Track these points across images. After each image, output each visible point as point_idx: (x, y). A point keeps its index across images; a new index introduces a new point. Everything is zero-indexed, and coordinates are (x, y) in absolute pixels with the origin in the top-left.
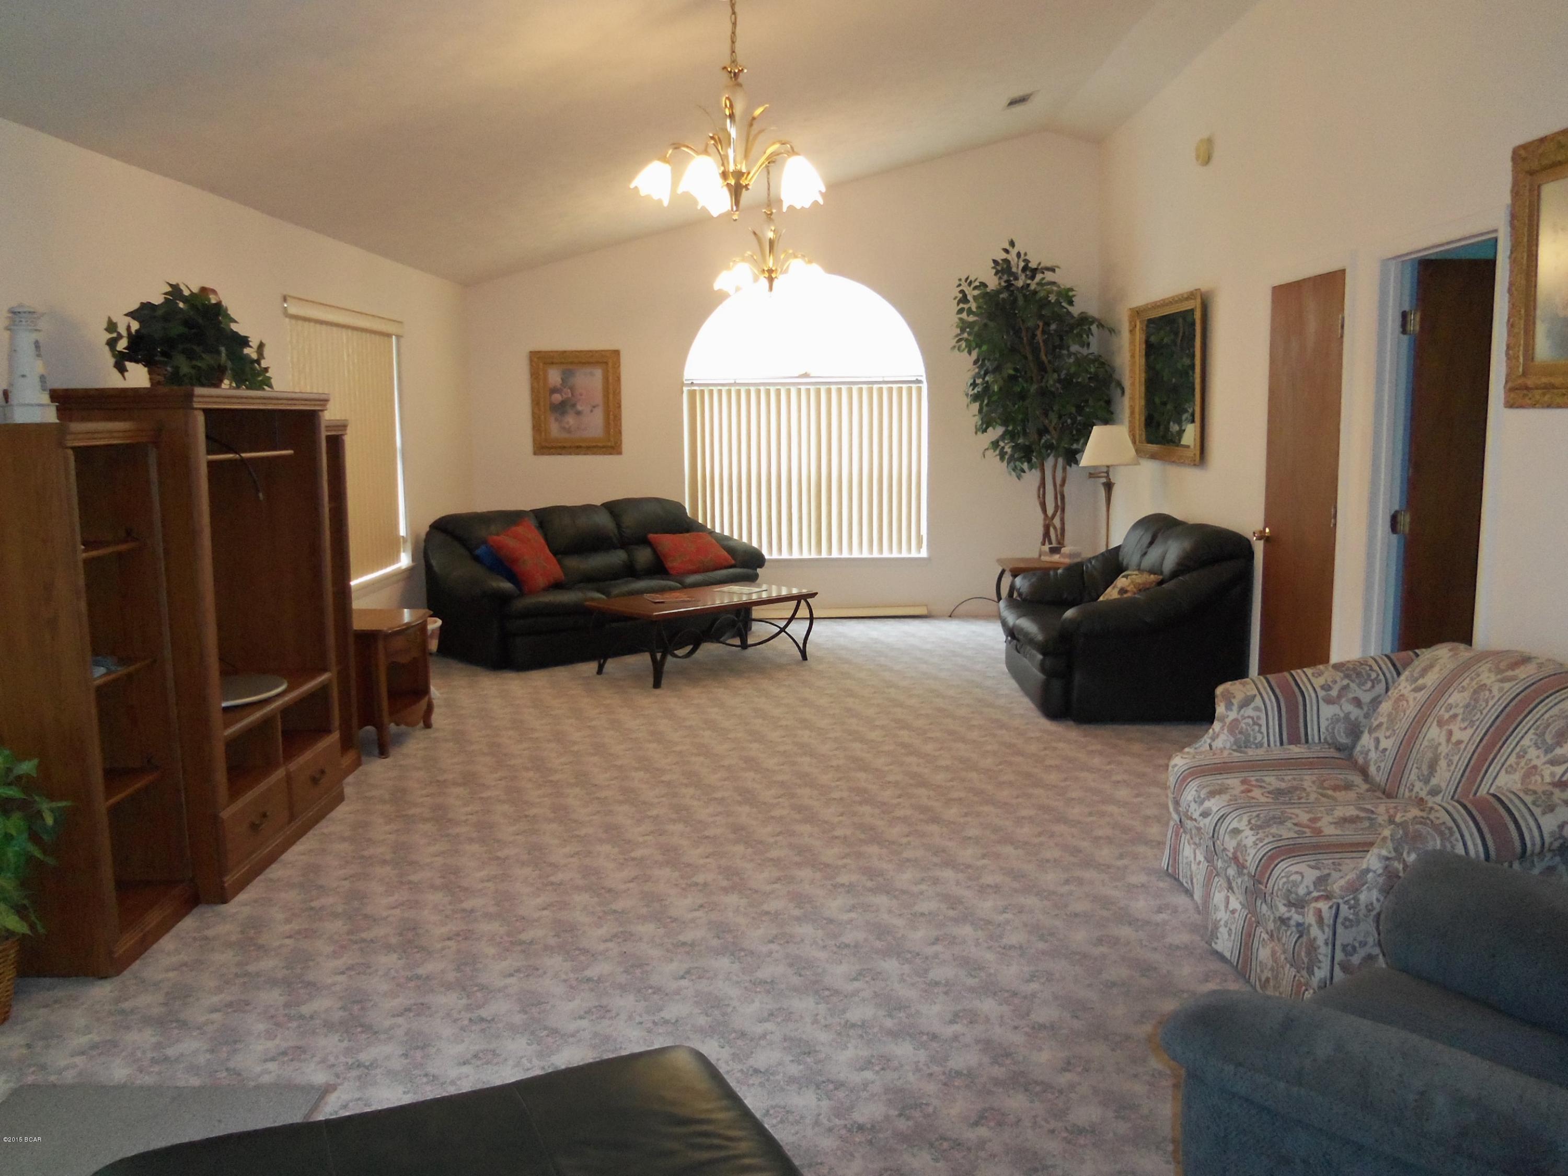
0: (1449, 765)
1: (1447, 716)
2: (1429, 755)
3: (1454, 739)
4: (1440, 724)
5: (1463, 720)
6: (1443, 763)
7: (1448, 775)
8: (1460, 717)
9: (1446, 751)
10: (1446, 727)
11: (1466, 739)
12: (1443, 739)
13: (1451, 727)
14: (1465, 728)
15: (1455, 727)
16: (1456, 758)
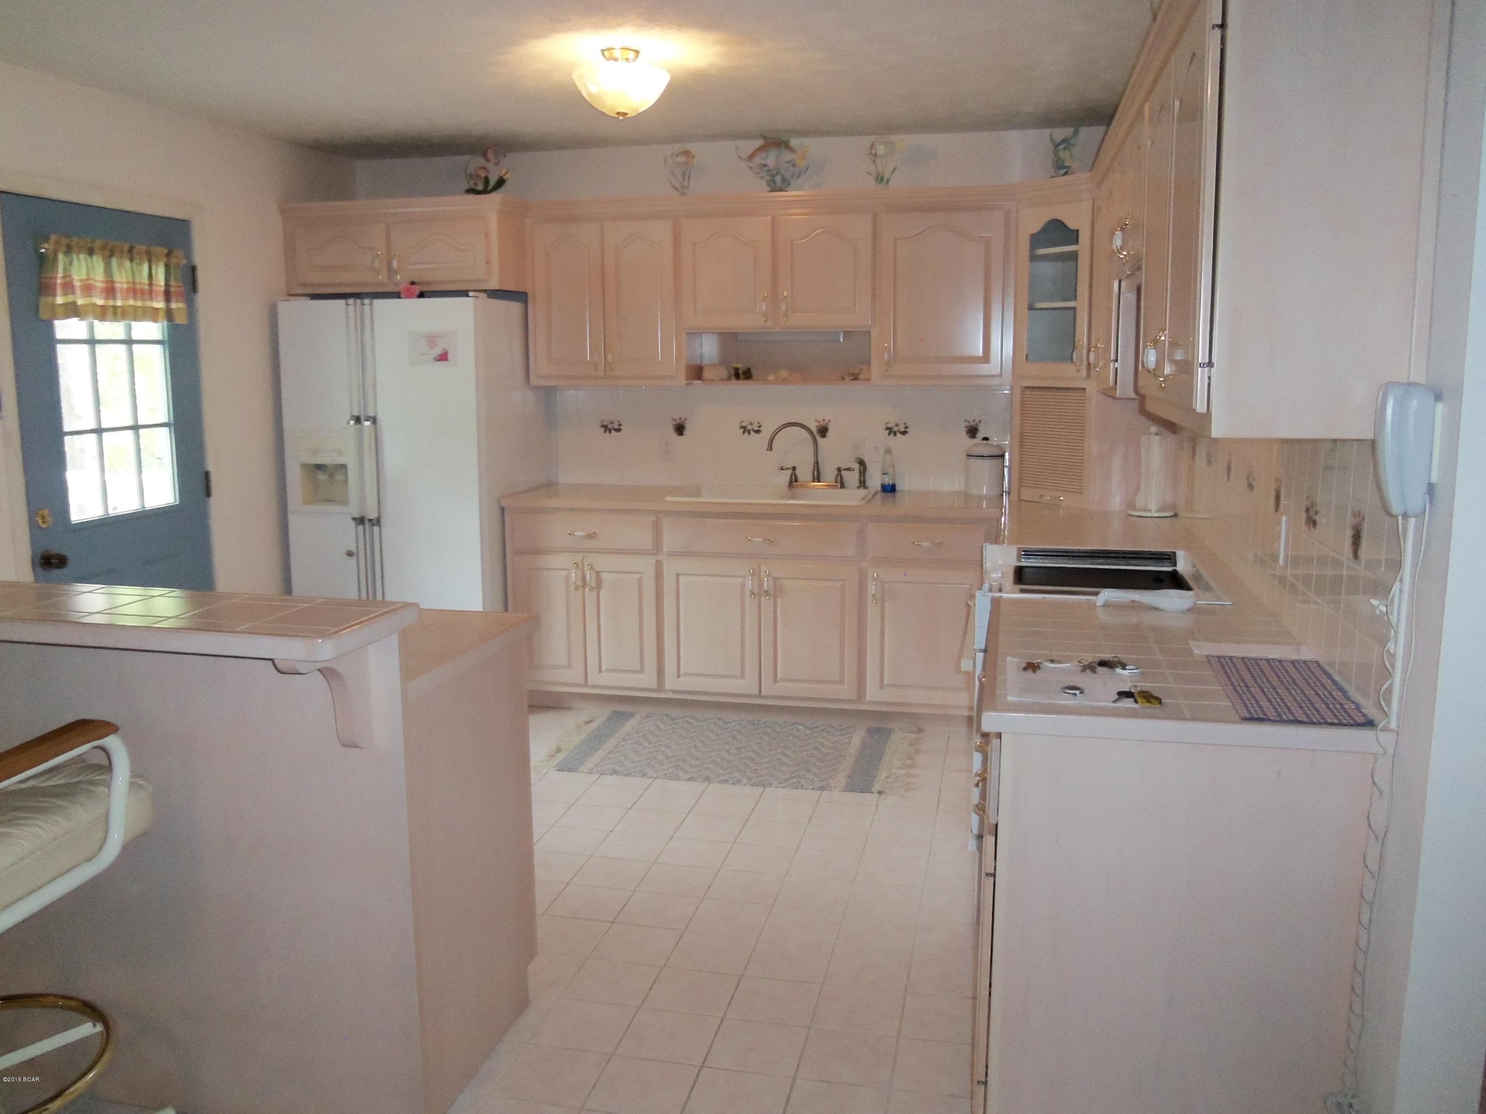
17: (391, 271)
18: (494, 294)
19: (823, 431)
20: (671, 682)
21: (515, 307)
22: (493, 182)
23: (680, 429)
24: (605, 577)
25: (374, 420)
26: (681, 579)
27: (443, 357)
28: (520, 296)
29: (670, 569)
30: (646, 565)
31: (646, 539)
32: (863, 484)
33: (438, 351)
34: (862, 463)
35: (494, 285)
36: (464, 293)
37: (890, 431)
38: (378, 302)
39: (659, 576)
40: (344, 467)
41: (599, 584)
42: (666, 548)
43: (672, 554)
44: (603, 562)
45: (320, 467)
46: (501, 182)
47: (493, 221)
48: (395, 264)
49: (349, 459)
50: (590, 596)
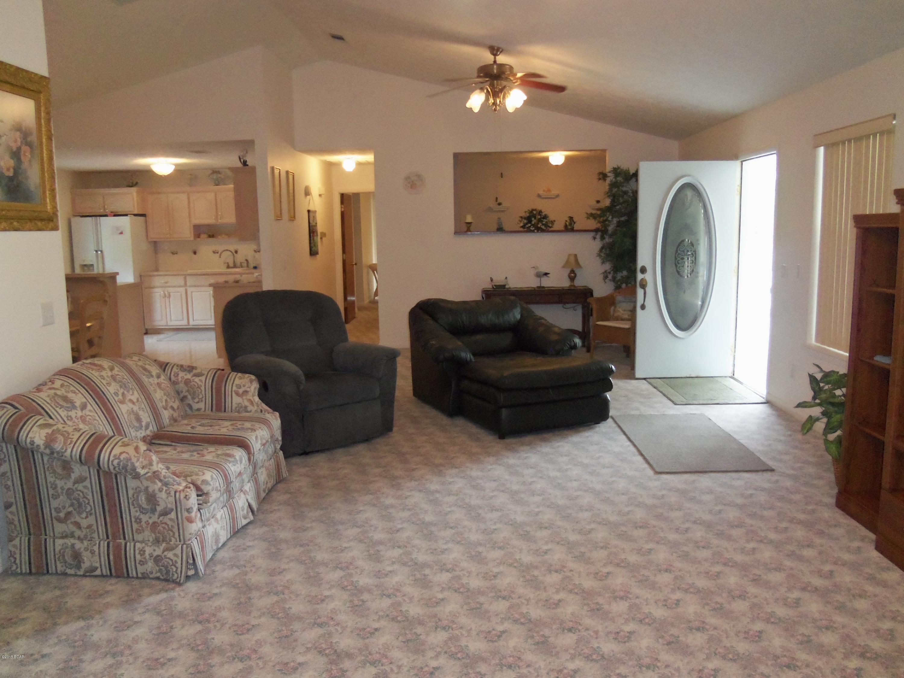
0: (143, 411)
1: (120, 397)
2: (133, 417)
3: (135, 400)
4: (122, 402)
5: (128, 391)
6: (141, 413)
7: (147, 415)
8: (126, 392)
9: (138, 407)
10: (126, 401)
11: (138, 396)
12: (131, 405)
13: (128, 398)
14: (133, 393)
15: (129, 397)
16: (143, 406)
17: (105, 209)
18: (135, 215)
19: (236, 252)
20: (191, 323)
21: (142, 218)
22: (134, 183)
23: (195, 253)
24: (171, 294)
25: (101, 251)
26: (193, 293)
27: (121, 233)
28: (143, 215)
29: (190, 290)
30: (182, 290)
31: (182, 282)
32: (248, 266)
33: (120, 232)
34: (247, 260)
35: (136, 212)
36: (126, 215)
37: (255, 251)
38: (102, 218)
39: (186, 293)
40: (92, 265)
41: (169, 296)
42: (188, 284)
43: (190, 286)
44: (170, 290)
45: (85, 265)
46: (137, 183)
47: (135, 194)
48: (106, 206)
49: (94, 262)
50: (167, 299)
